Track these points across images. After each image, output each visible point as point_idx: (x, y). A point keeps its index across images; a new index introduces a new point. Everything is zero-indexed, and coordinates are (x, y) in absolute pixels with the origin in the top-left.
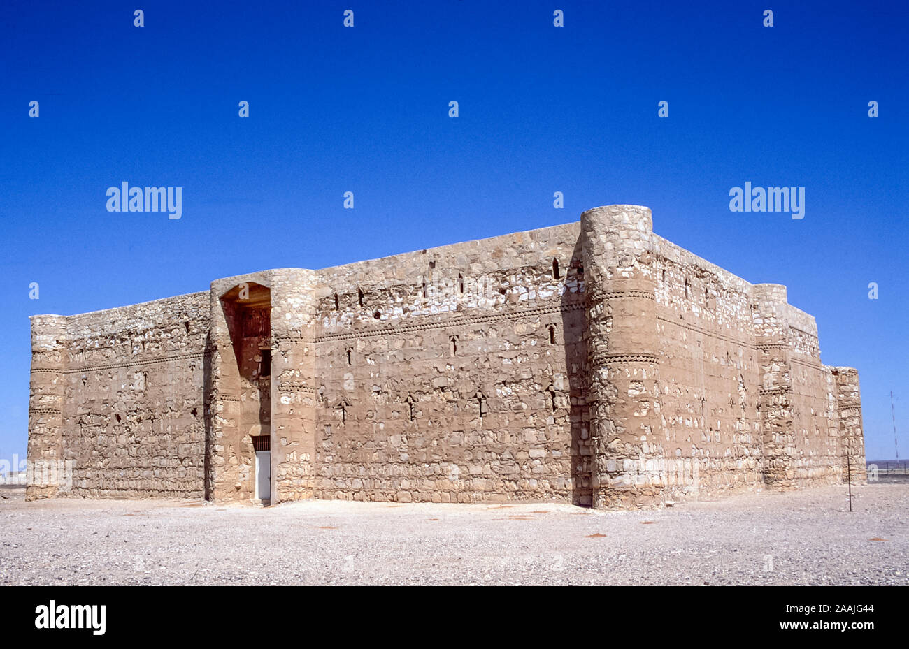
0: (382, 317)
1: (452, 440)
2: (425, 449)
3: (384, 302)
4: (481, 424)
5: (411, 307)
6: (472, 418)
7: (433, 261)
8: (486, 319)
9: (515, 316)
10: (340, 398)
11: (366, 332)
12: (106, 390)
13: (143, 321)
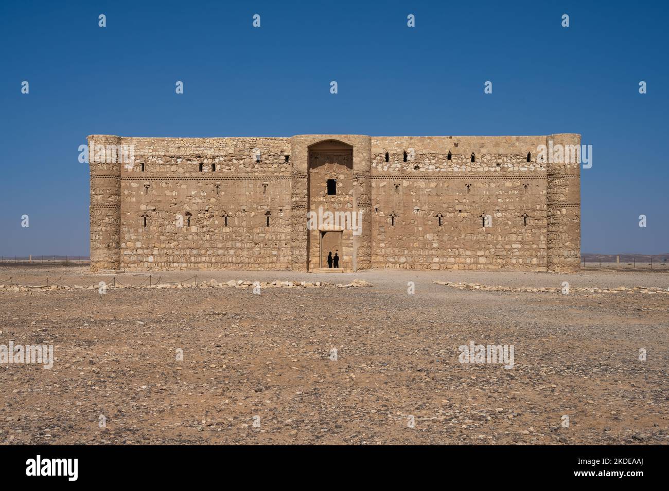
0: (421, 170)
1: (466, 238)
2: (449, 242)
3: (422, 161)
5: (441, 166)
6: (479, 227)
7: (456, 143)
8: (488, 177)
9: (505, 178)
10: (391, 212)
11: (409, 177)
12: (174, 195)
13: (213, 150)
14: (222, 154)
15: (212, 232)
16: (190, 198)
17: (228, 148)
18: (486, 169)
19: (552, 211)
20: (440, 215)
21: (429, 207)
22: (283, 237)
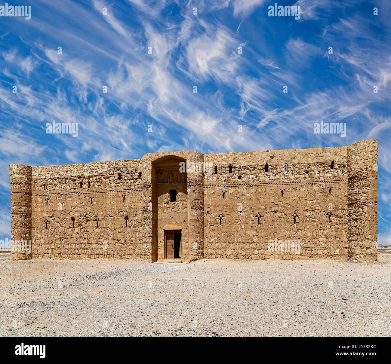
0: (243, 179)
1: (281, 233)
2: (266, 237)
3: (244, 172)
4: (296, 227)
5: (260, 175)
6: (291, 224)
7: (272, 156)
8: (298, 183)
9: (313, 182)
10: (219, 213)
11: (234, 185)
12: (64, 205)
13: (88, 172)
14: (95, 174)
15: (88, 232)
16: (74, 207)
17: (99, 170)
18: (297, 176)
19: (354, 209)
20: (259, 215)
21: (250, 209)
22: (137, 235)
